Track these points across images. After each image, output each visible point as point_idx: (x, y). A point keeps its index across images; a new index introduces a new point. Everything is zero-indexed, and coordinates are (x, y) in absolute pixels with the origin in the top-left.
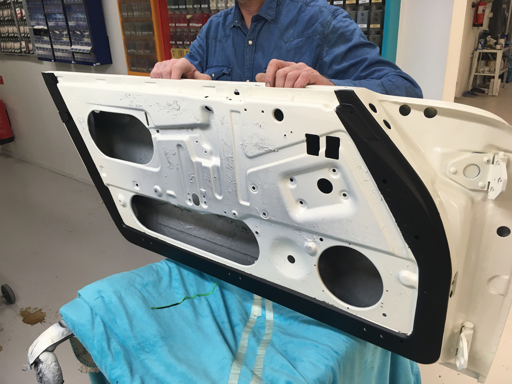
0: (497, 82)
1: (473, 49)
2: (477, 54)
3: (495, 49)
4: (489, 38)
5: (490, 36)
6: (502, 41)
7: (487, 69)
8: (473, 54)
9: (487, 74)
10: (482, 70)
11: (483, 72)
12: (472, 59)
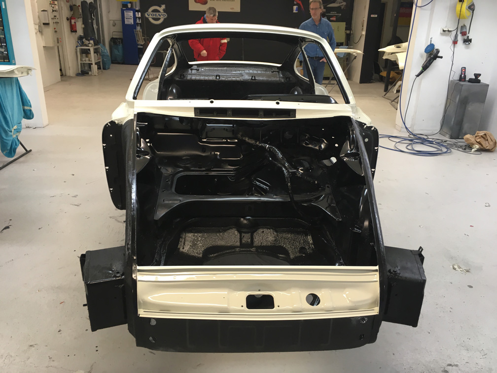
0: (95, 67)
1: (75, 47)
2: (78, 50)
3: (89, 46)
4: (84, 40)
5: (84, 39)
6: (92, 42)
7: (87, 59)
8: (76, 50)
9: (88, 62)
10: (84, 59)
11: (85, 61)
12: (76, 52)
